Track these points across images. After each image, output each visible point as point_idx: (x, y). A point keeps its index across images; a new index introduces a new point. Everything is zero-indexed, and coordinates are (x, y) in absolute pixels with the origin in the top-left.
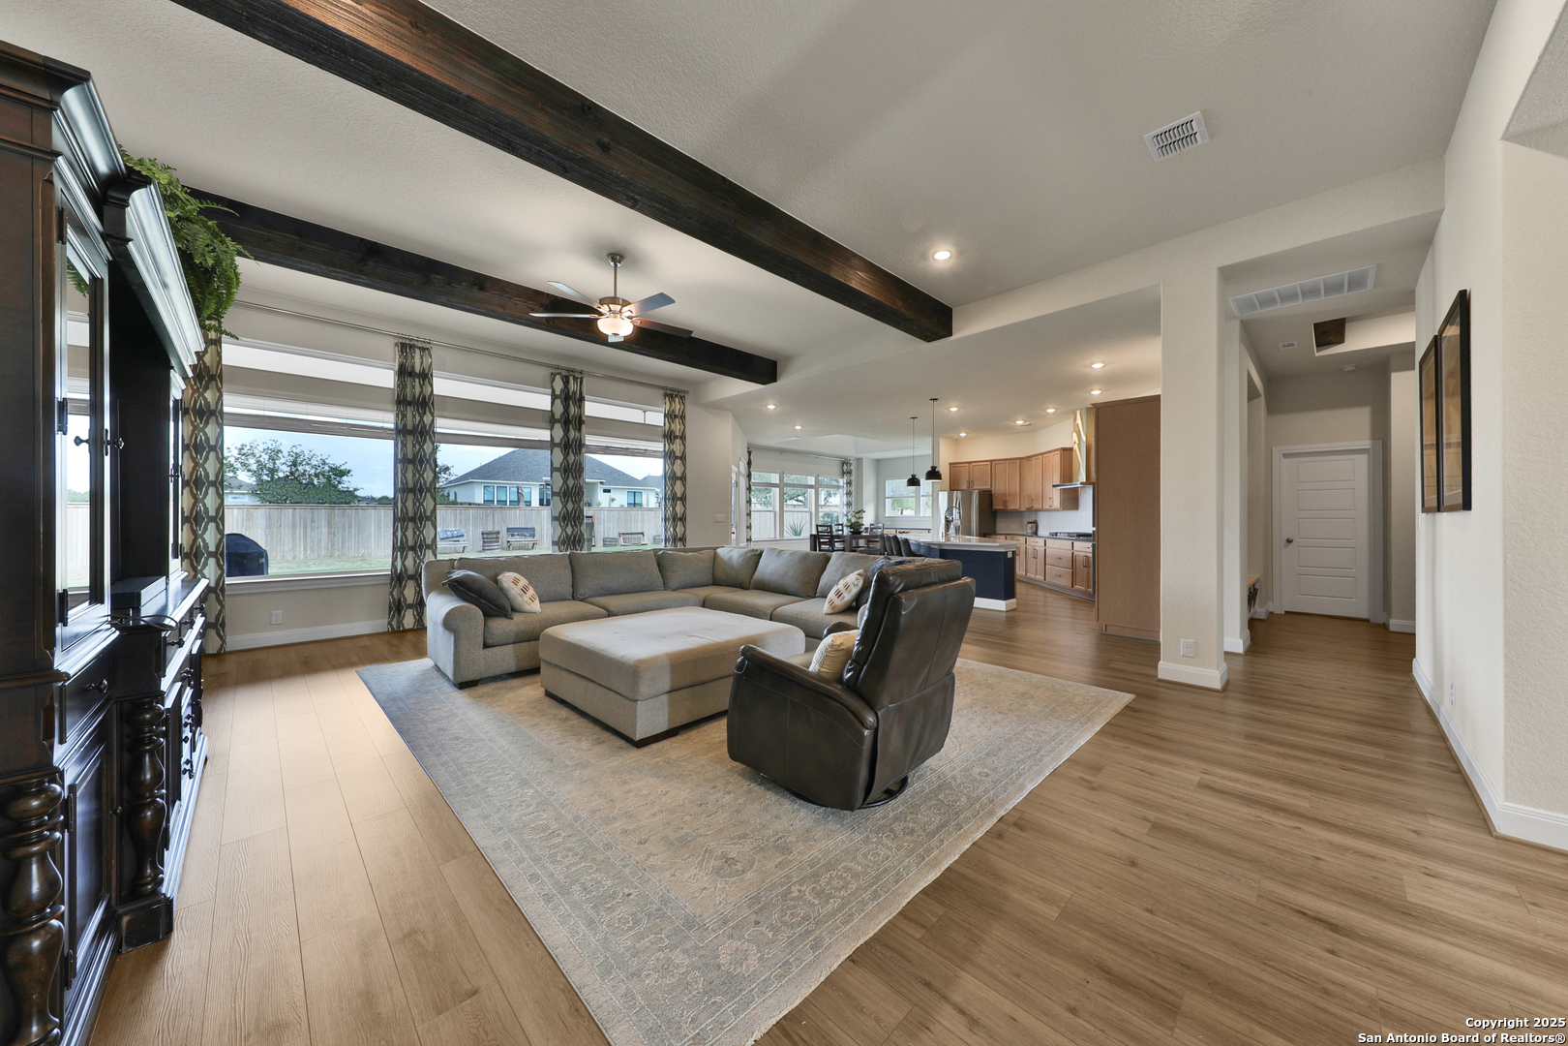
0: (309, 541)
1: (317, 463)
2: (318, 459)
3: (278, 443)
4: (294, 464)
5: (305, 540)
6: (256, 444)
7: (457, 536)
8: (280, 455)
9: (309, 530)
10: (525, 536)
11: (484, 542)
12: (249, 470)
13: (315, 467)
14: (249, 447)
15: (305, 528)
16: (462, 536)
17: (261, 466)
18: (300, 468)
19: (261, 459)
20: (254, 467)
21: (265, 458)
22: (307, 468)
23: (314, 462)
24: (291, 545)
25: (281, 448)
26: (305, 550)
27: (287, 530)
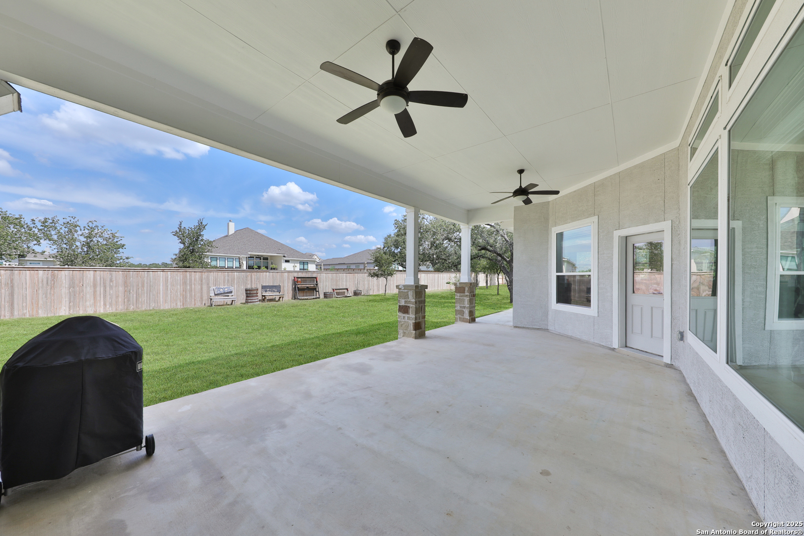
0: (108, 297)
1: (108, 236)
2: (109, 233)
3: (76, 220)
4: (89, 236)
5: (105, 297)
6: (57, 219)
7: (228, 293)
8: (78, 228)
9: (108, 289)
10: (274, 291)
11: (247, 297)
12: (50, 240)
13: (105, 239)
14: (51, 221)
15: (105, 287)
16: (231, 292)
17: (61, 237)
18: (94, 239)
19: (61, 231)
20: (55, 237)
21: (63, 230)
22: (100, 240)
23: (106, 235)
24: (92, 301)
25: (78, 223)
26: (105, 305)
27: (88, 288)
